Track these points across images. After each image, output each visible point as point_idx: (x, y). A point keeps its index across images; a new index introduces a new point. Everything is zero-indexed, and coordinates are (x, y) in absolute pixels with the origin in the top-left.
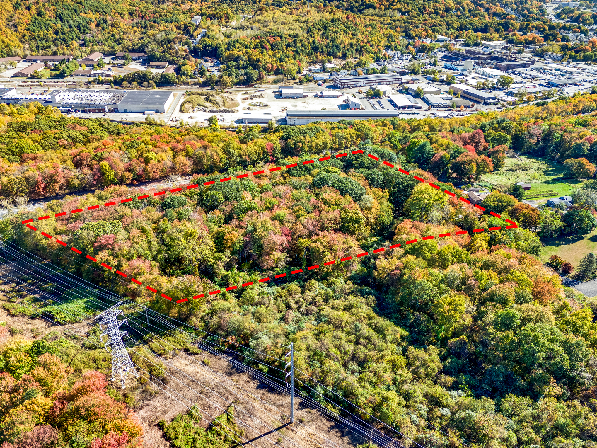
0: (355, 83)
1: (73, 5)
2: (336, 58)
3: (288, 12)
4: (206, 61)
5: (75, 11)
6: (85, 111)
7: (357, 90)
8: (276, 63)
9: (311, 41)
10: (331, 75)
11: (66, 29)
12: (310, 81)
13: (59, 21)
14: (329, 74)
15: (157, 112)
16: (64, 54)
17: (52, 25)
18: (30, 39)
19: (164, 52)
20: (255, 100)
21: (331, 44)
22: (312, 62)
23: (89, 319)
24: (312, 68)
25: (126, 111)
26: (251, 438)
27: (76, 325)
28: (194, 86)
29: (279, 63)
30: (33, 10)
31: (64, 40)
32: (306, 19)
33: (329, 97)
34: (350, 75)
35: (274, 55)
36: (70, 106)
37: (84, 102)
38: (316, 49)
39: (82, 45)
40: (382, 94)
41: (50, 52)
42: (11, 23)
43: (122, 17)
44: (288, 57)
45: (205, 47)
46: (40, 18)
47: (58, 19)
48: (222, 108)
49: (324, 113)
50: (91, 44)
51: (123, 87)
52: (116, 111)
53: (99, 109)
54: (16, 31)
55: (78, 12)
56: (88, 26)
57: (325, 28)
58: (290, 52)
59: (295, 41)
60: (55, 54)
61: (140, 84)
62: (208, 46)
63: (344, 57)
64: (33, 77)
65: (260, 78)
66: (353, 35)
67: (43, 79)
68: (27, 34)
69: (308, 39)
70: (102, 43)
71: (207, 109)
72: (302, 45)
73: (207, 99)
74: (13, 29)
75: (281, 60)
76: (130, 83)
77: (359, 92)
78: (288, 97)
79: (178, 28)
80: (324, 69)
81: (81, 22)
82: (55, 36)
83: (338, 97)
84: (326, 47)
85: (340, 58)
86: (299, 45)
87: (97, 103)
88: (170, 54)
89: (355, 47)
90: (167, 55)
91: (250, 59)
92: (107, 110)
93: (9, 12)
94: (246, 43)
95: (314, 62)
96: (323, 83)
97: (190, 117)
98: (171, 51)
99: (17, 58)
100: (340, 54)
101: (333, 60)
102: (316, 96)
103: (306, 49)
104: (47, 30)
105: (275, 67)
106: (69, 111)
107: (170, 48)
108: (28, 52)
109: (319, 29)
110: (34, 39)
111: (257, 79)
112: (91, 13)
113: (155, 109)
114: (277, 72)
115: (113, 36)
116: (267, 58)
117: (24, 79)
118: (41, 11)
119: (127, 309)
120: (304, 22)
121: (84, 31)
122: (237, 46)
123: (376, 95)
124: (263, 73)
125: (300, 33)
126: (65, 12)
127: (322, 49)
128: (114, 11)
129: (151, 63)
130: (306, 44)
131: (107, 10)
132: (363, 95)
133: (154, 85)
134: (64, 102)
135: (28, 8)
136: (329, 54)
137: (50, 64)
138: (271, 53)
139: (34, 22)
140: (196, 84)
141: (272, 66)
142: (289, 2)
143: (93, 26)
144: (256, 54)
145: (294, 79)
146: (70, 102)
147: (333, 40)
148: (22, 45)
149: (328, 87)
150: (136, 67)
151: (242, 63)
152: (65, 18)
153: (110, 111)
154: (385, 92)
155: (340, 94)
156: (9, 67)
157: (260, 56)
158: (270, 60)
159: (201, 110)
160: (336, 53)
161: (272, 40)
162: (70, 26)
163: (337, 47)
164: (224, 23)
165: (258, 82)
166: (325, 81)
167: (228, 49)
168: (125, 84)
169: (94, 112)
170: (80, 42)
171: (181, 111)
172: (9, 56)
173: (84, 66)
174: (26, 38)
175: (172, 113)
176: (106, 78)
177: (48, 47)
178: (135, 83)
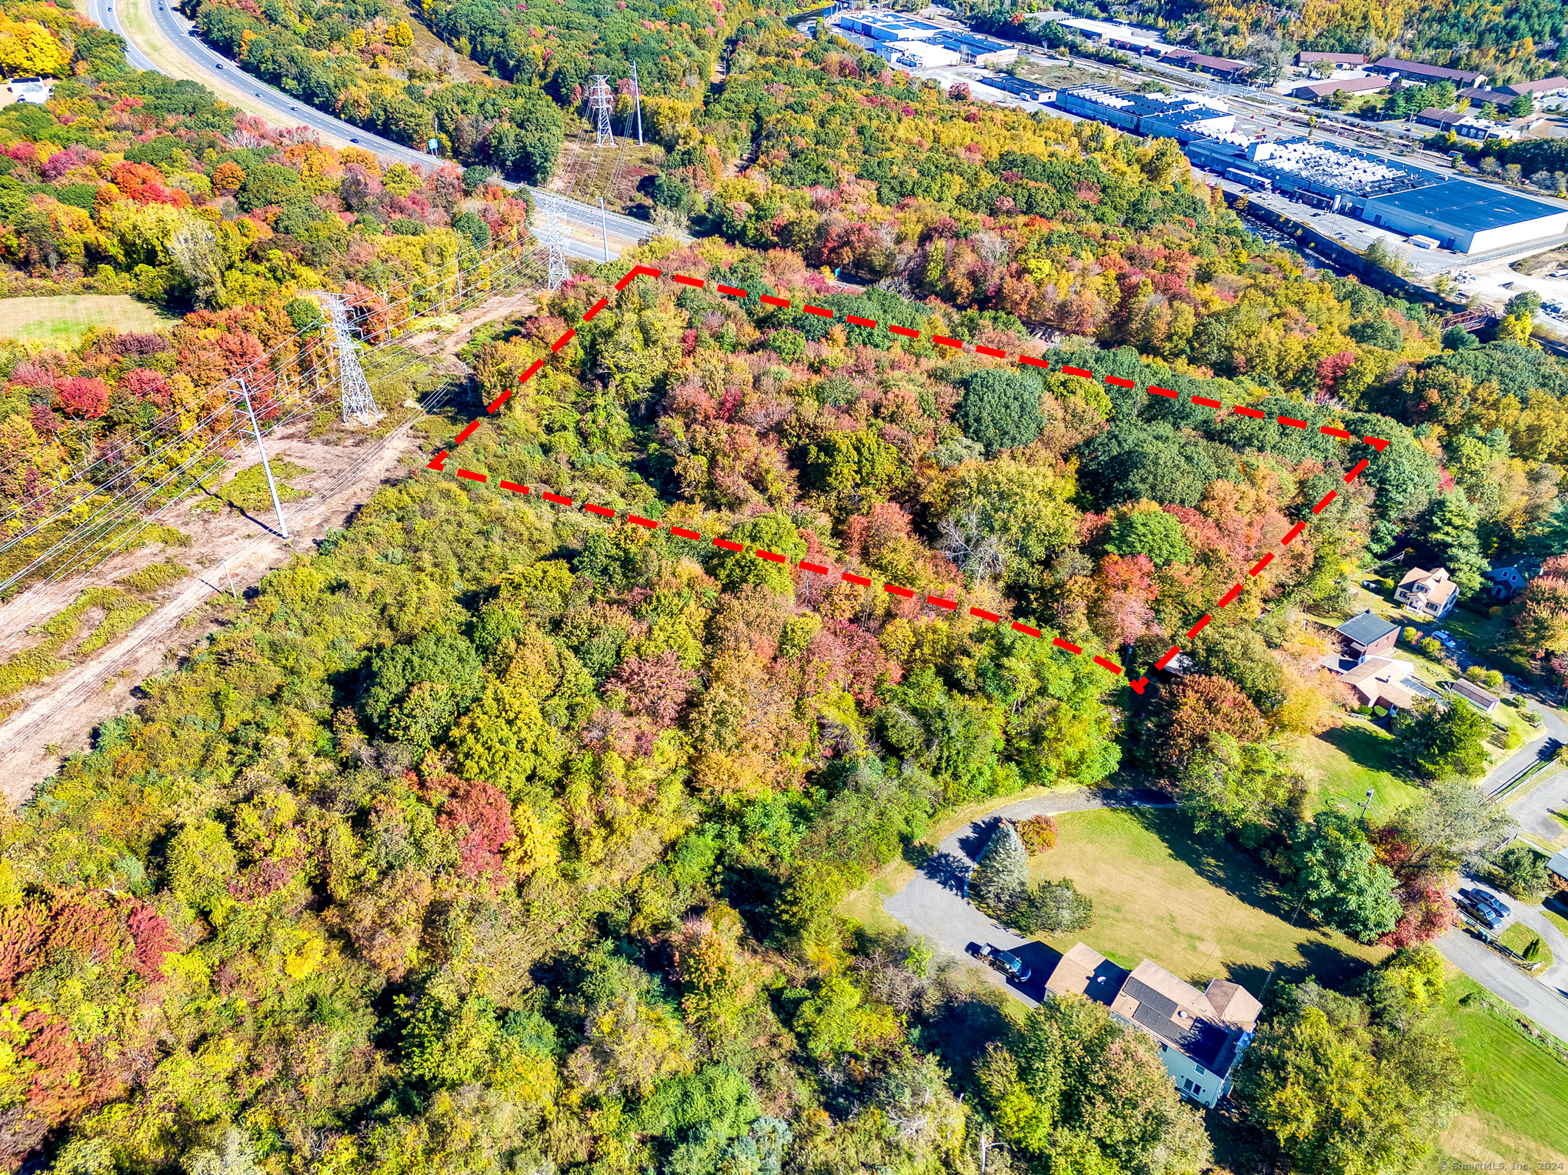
6: (1291, 196)
15: (1448, 245)
16: (1474, 69)
18: (1430, 21)
25: (1376, 222)
31: (1512, 32)
36: (1272, 177)
37: (1307, 174)
39: (1545, 53)
41: (1445, 57)
51: (1482, 171)
52: (1355, 213)
53: (1320, 198)
60: (1451, 63)
61: (1527, 173)
64: (1324, 103)
67: (1340, 114)
76: (1503, 164)
87: (1331, 182)
92: (1337, 205)
97: (1505, 284)
99: (1359, 58)
106: (1262, 185)
108: (1395, 50)
110: (1442, 20)
113: (1447, 236)
117: (1300, 103)
133: (1562, 186)
134: (1271, 163)
137: (1407, 84)
146: (1280, 166)
153: (1342, 211)
156: (1313, 74)
168: (1489, 163)
169: (1308, 202)
170: (1549, 43)
171: (1511, 265)
172: (1348, 50)
173: (1467, 102)
174: (1427, 14)
175: (1477, 261)
176: (1467, 141)
177: (1450, 45)
178: (1514, 169)
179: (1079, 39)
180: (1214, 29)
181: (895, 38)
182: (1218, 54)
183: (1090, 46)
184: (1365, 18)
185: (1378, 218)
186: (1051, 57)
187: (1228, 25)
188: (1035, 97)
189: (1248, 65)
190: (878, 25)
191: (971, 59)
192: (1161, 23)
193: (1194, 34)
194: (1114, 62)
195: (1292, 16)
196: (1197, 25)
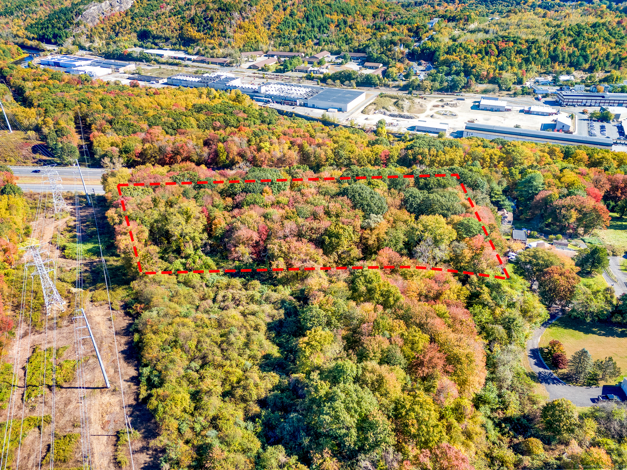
0: (584, 101)
1: (322, 7)
2: (580, 69)
3: (542, 15)
4: (420, 64)
5: (322, 12)
6: (281, 103)
7: (581, 109)
8: (495, 71)
9: (552, 49)
10: (561, 89)
11: (309, 28)
12: (529, 94)
13: (305, 22)
14: (558, 88)
15: (340, 110)
16: (298, 51)
17: (298, 24)
18: (276, 37)
19: (382, 53)
20: (447, 108)
21: (577, 53)
22: (545, 73)
23: (85, 260)
24: (541, 79)
25: (313, 107)
26: (72, 386)
27: (74, 261)
28: (394, 89)
29: (497, 71)
30: (288, 11)
31: (303, 38)
32: (559, 22)
33: (538, 114)
34: (587, 91)
35: (496, 62)
36: (271, 98)
37: (282, 95)
38: (554, 58)
39: (316, 44)
40: (613, 117)
41: (288, 49)
42: (267, 22)
43: (364, 19)
44: (512, 65)
45: (422, 51)
46: (290, 18)
47: (305, 19)
48: (406, 113)
49: (517, 130)
50: (324, 43)
51: (327, 84)
52: (305, 105)
53: (292, 102)
54: (268, 29)
55: (324, 13)
56: (328, 26)
57: (579, 34)
58: (517, 60)
59: (529, 48)
60: (291, 50)
61: (342, 82)
62: (426, 49)
63: (591, 69)
64: (263, 69)
65: (467, 86)
66: (617, 43)
67: (270, 72)
68: (276, 32)
69: (549, 46)
70: (334, 42)
71: (388, 113)
72: (538, 53)
73: (396, 104)
74: (267, 27)
75: (501, 68)
76: (334, 81)
77: (583, 113)
78: (486, 109)
79: (410, 30)
80: (555, 81)
81: (324, 22)
82: (297, 35)
83: (550, 114)
84: (570, 56)
85: (585, 71)
86: (534, 51)
87: (292, 96)
88: (387, 56)
89: (612, 59)
90: (384, 56)
91: (465, 65)
92: (298, 104)
93: (268, 12)
94: (470, 47)
95: (548, 73)
96: (543, 97)
97: (366, 119)
98: (389, 53)
99: (261, 52)
100: (587, 66)
101: (575, 73)
102: (521, 111)
103: (541, 57)
104: (293, 29)
105: (491, 75)
106: (269, 101)
107: (390, 50)
108: (271, 48)
109: (569, 35)
110: (280, 36)
111: (463, 87)
112: (336, 14)
113: (339, 107)
114: (493, 81)
115: (346, 36)
116: (486, 66)
117: (255, 71)
118: (293, 12)
119: (114, 260)
120: (555, 27)
121: (323, 31)
122: (458, 50)
123: (604, 118)
124: (473, 82)
125: (541, 39)
126: (313, 13)
127: (564, 58)
128: (358, 12)
129: (367, 64)
130: (543, 50)
131: (352, 11)
132: (586, 116)
133: (355, 85)
134: (268, 93)
135: (285, 9)
136: (571, 65)
137: (282, 59)
138: (493, 59)
139: (285, 22)
140: (397, 87)
141: (488, 73)
142: (562, 3)
143: (332, 27)
144: (473, 60)
145: (509, 90)
146: (272, 93)
147: (584, 49)
148: (268, 42)
149: (546, 103)
150: (352, 66)
151: (454, 68)
152: (311, 19)
153: (300, 105)
154: (617, 116)
155: (554, 111)
156: (250, 60)
157: (478, 63)
158: (488, 67)
159: (381, 113)
160: (581, 65)
161: (502, 45)
162: (313, 26)
163: (585, 58)
164: (461, 26)
165: (464, 90)
166: (546, 96)
167: (447, 53)
168: (329, 81)
169: (288, 104)
170: (315, 41)
171: (362, 112)
172: (255, 50)
173: (306, 63)
174: (274, 35)
175: (352, 113)
176: (317, 75)
177: (287, 45)
178: (338, 82)
179: (157, 58)
180: (206, 48)
181: (75, 66)
182: (213, 57)
183: (163, 60)
184: (255, 38)
185: (314, 105)
186: (148, 66)
187: (211, 46)
188: (158, 82)
189: (228, 60)
190: (62, 61)
191: (117, 70)
192: (182, 48)
193: (199, 51)
194: (177, 64)
195: (231, 40)
196: (198, 47)
